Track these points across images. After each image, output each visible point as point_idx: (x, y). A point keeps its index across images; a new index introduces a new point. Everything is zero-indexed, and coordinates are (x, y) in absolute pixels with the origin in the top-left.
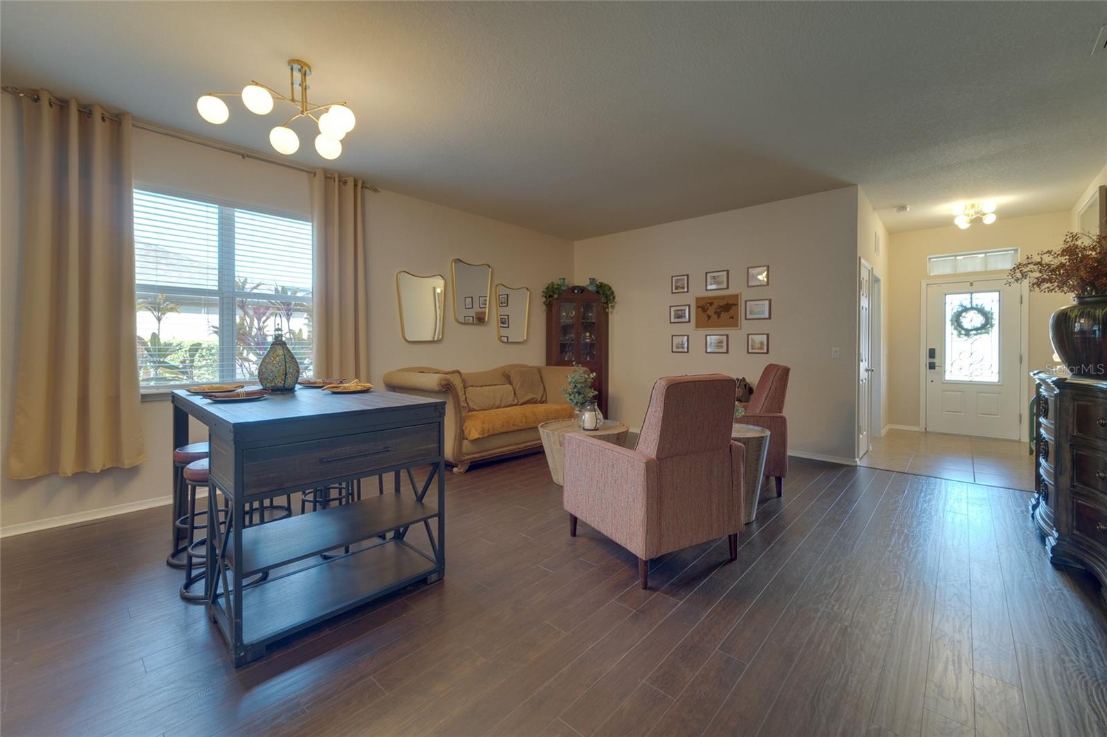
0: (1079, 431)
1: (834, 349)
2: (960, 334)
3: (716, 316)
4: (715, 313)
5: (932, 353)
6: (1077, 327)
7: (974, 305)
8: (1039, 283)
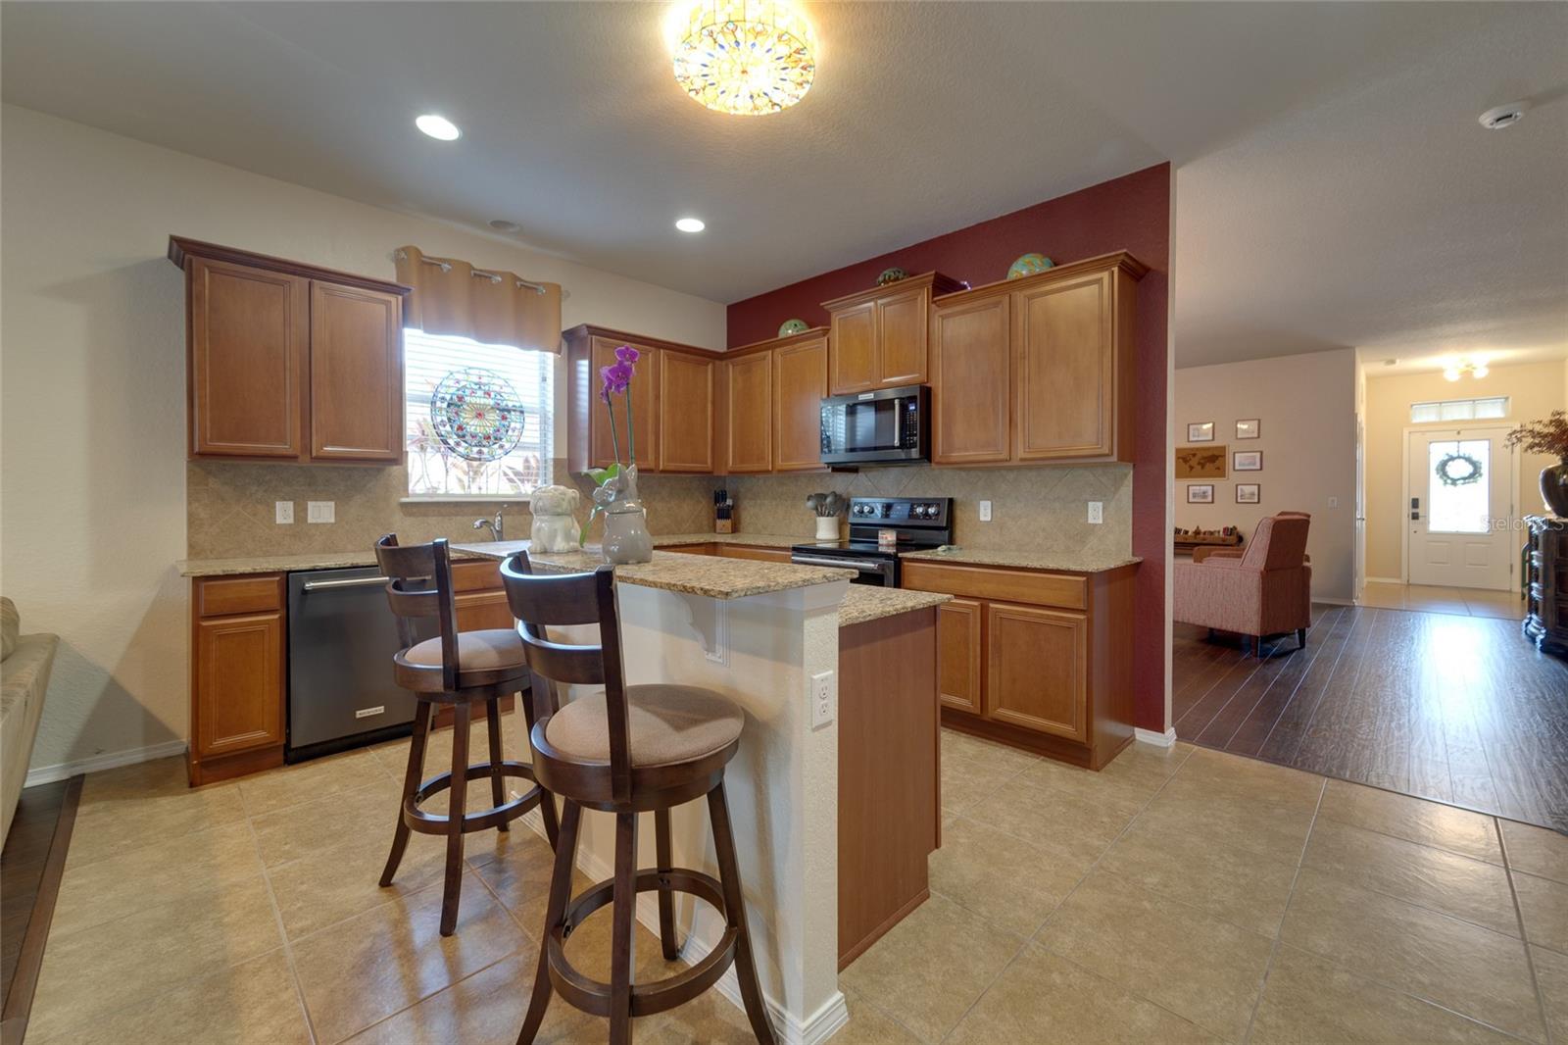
0: (1561, 555)
1: (1331, 499)
2: (1446, 483)
3: (1200, 467)
4: (1199, 463)
5: (1415, 503)
6: (1561, 481)
7: (1461, 454)
8: (1531, 447)
